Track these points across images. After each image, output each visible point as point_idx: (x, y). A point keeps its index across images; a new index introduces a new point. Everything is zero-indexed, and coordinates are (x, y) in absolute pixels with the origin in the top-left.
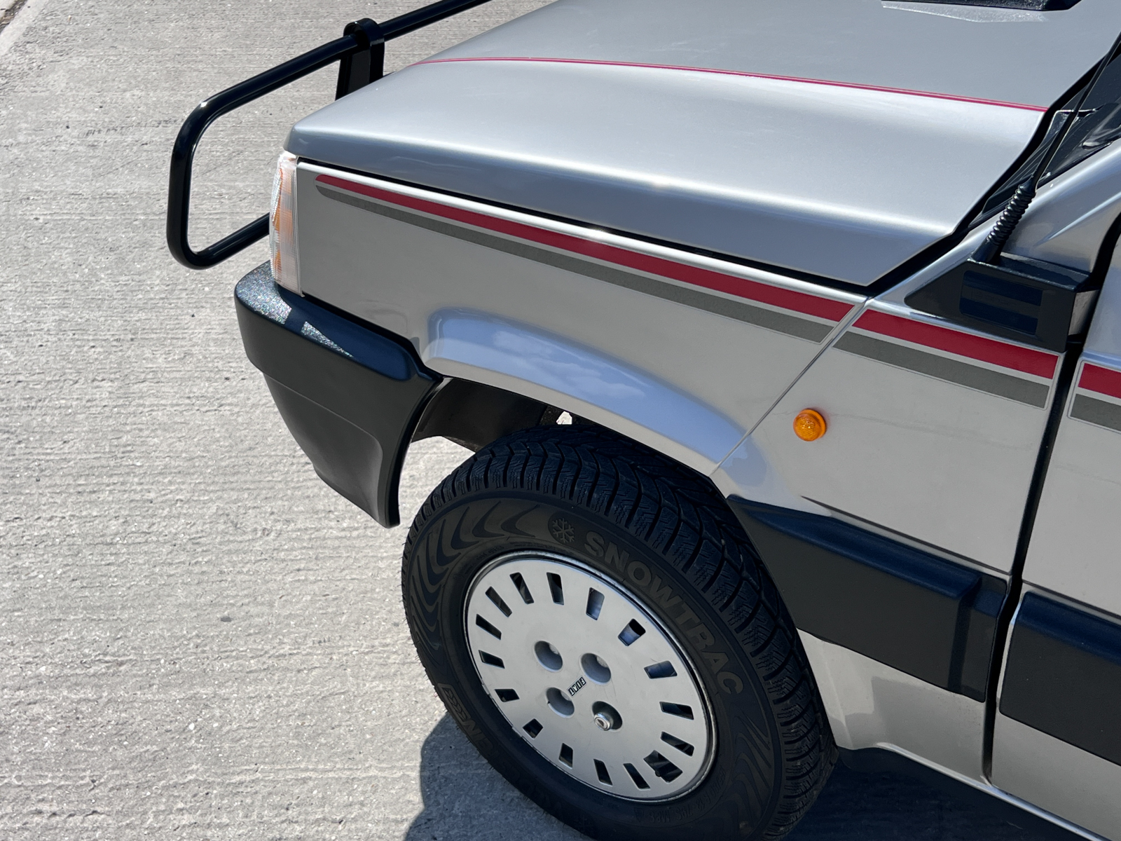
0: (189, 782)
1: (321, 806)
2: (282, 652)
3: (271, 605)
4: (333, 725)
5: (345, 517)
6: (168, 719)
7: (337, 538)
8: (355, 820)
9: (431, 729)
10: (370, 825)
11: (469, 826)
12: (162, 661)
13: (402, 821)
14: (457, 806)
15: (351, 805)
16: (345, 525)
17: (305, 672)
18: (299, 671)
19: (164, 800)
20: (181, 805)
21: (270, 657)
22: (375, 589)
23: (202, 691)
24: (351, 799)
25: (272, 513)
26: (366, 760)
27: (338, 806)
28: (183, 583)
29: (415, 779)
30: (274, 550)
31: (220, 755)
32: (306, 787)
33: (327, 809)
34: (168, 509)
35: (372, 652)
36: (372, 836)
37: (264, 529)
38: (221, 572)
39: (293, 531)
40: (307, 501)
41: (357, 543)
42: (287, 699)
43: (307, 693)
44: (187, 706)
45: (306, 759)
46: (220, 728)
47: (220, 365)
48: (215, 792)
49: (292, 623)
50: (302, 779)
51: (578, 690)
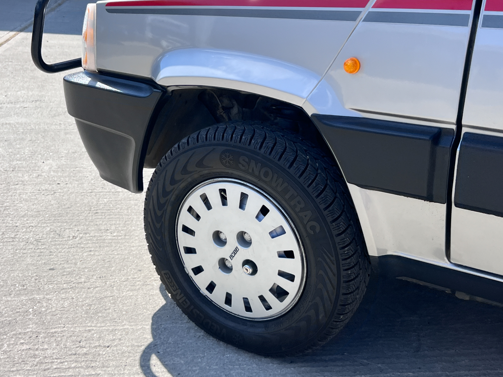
0: (28, 332)
1: (98, 341)
2: (80, 281)
3: (76, 264)
4: (106, 309)
5: (115, 232)
6: (18, 307)
7: (110, 239)
8: (116, 346)
9: (157, 310)
10: (124, 348)
12: (17, 285)
13: (141, 346)
14: (170, 339)
15: (114, 340)
16: (115, 234)
17: (92, 288)
18: (89, 288)
19: (13, 339)
20: (22, 341)
21: (74, 283)
22: (129, 258)
23: (37, 297)
24: (114, 337)
25: (78, 231)
26: (123, 322)
27: (107, 340)
28: (31, 256)
29: (148, 329)
30: (78, 244)
31: (45, 321)
32: (90, 333)
33: (101, 341)
34: (25, 229)
35: (127, 281)
36: (125, 352)
37: (74, 236)
38: (51, 252)
39: (88, 237)
40: (96, 226)
41: (121, 241)
42: (82, 299)
43: (93, 296)
44: (29, 302)
45: (91, 322)
46: (46, 310)
47: (56, 179)
48: (41, 336)
49: (86, 270)
50: (88, 330)
51: (235, 255)
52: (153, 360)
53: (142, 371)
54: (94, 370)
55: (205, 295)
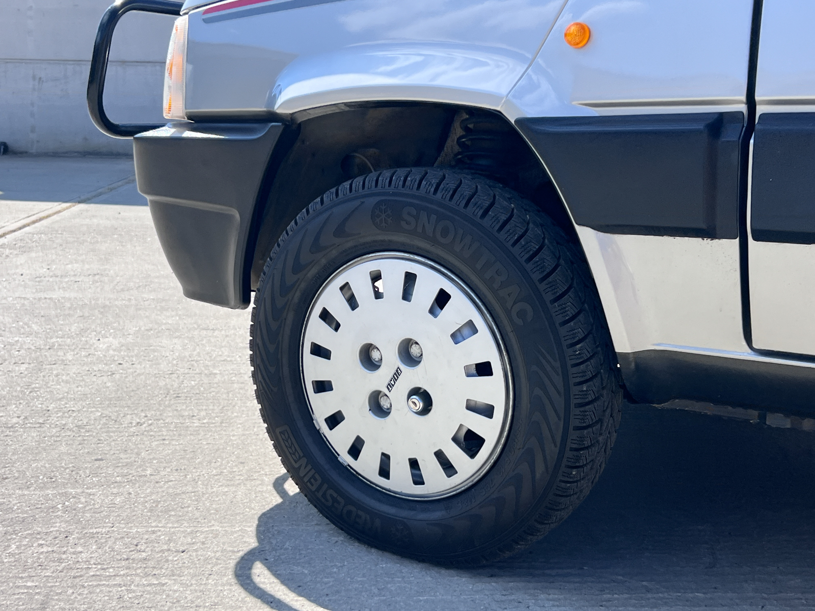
0: (51, 532)
1: (167, 544)
2: (144, 474)
3: (138, 454)
4: (183, 506)
5: (206, 419)
6: (40, 502)
7: (197, 427)
8: (196, 550)
9: (268, 509)
10: (209, 553)
11: (298, 553)
12: (41, 477)
13: (239, 551)
14: (288, 544)
15: (193, 544)
16: (205, 421)
17: (163, 483)
18: (157, 482)
19: (27, 540)
20: (41, 542)
21: (133, 476)
22: (226, 449)
23: (72, 491)
24: (194, 540)
25: (146, 416)
26: (210, 522)
27: (182, 544)
28: (67, 444)
30: (145, 431)
31: (81, 519)
32: (155, 535)
33: (172, 545)
34: (62, 414)
35: (221, 475)
36: (211, 558)
37: (138, 423)
38: (99, 440)
39: (162, 423)
40: (175, 412)
41: (214, 429)
42: (144, 495)
43: (163, 491)
44: (58, 497)
45: (157, 522)
46: (85, 507)
47: (116, 359)
48: (73, 536)
49: (154, 462)
50: (152, 531)
51: (395, 383)
52: (256, 568)
53: (236, 582)
54: (157, 579)
55: (346, 464)
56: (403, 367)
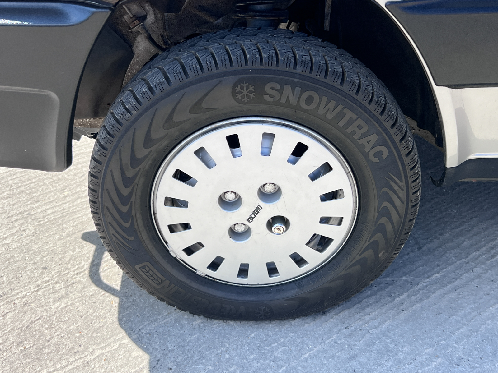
11: (186, 352)
26: (88, 348)
29: (129, 343)
51: (255, 216)
55: (204, 275)
56: (262, 204)
